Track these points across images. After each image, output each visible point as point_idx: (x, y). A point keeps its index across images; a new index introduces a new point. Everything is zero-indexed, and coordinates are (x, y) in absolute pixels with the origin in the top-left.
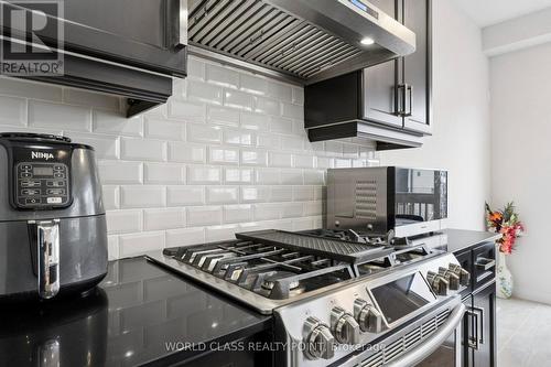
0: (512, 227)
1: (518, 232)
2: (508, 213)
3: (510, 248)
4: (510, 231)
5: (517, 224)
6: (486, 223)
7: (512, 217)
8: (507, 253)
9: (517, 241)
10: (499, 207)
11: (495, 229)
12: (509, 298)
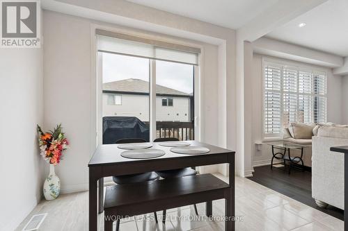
0: (59, 143)
1: (64, 146)
2: (57, 133)
3: (58, 159)
4: (58, 147)
5: (64, 140)
6: (38, 142)
7: (60, 136)
8: (56, 163)
9: (63, 153)
10: (50, 128)
11: (46, 146)
12: (56, 198)
